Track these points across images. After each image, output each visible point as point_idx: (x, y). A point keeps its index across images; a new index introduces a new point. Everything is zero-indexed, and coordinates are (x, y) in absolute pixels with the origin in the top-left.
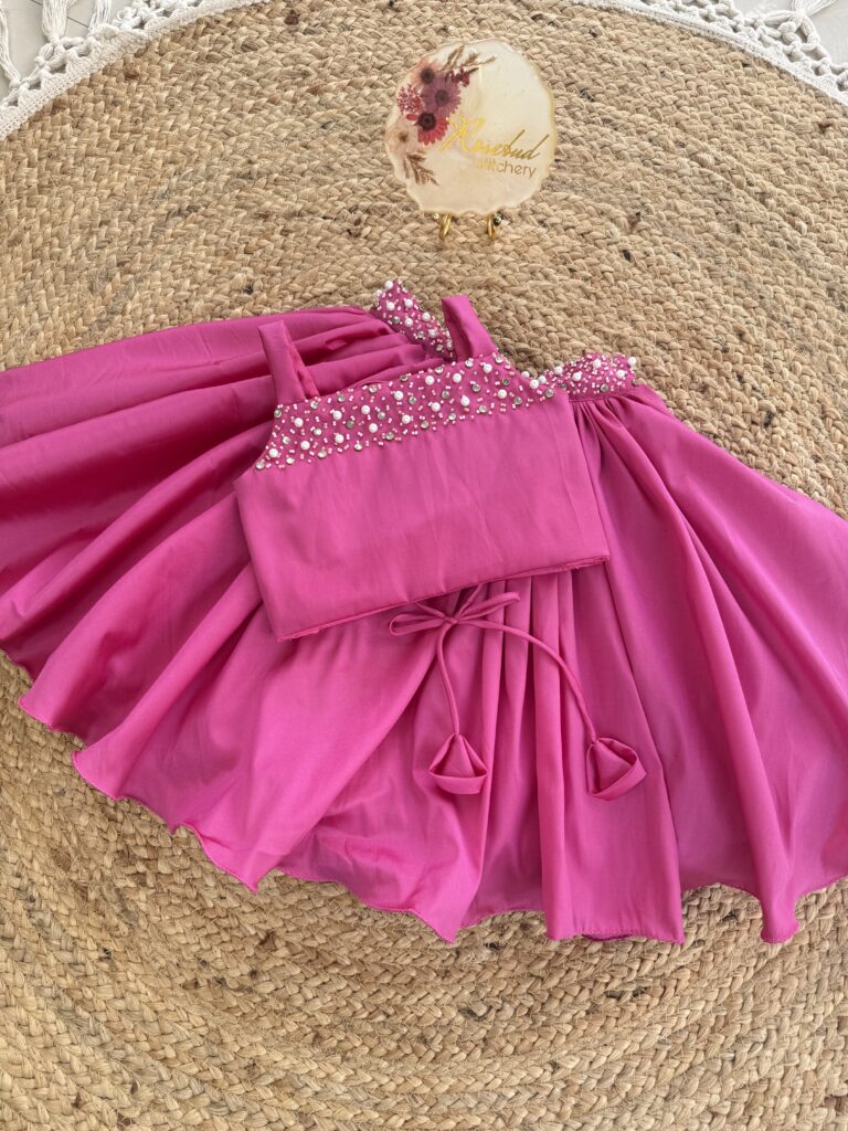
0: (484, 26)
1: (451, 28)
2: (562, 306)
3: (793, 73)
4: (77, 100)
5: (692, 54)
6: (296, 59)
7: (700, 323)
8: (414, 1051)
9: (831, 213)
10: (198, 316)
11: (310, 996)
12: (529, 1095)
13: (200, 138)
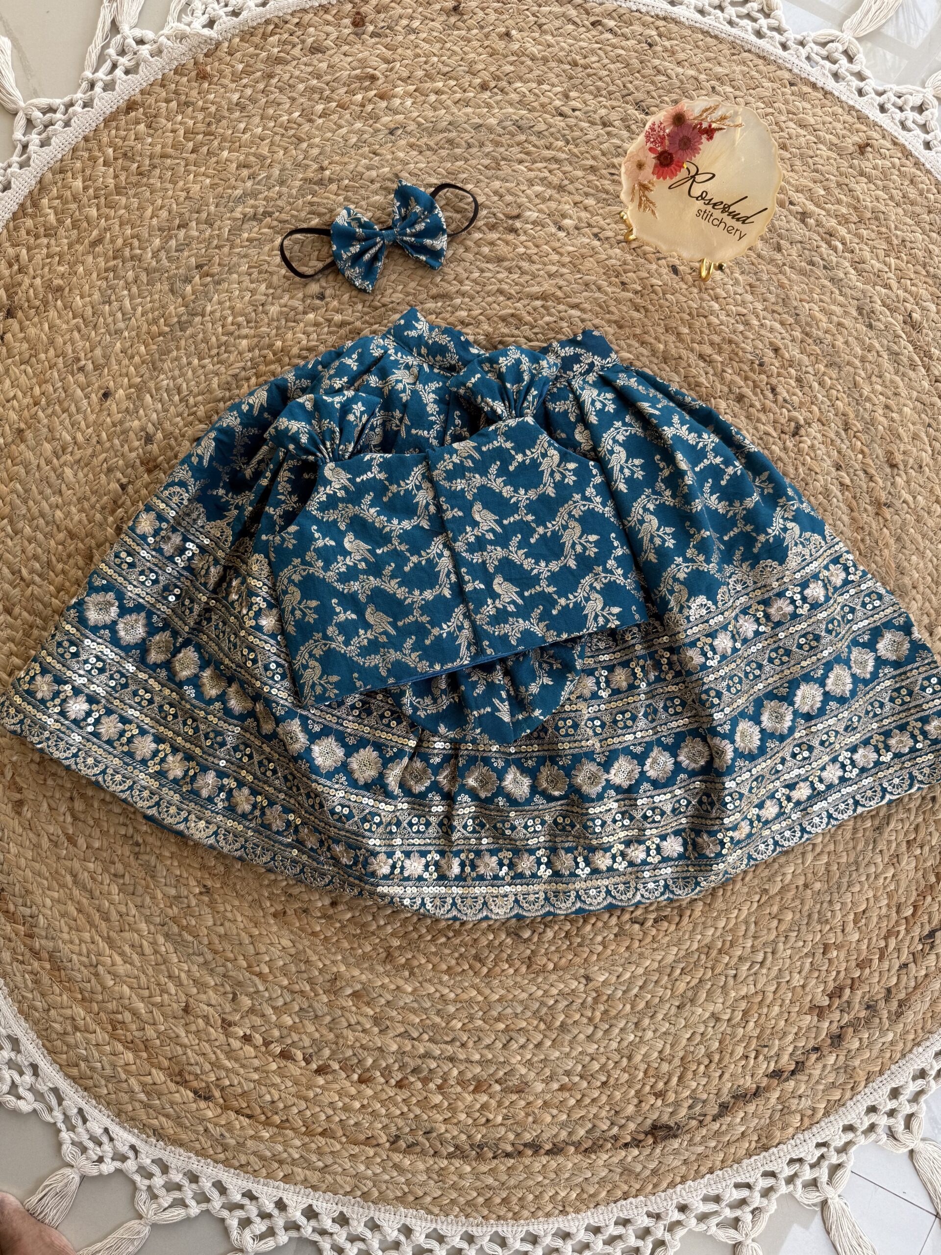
0: (545, 32)
1: (514, 32)
2: (614, 318)
3: (836, 94)
4: (151, 100)
5: (742, 72)
6: (363, 64)
7: (739, 338)
8: (471, 967)
9: (865, 233)
10: (273, 320)
13: (272, 143)
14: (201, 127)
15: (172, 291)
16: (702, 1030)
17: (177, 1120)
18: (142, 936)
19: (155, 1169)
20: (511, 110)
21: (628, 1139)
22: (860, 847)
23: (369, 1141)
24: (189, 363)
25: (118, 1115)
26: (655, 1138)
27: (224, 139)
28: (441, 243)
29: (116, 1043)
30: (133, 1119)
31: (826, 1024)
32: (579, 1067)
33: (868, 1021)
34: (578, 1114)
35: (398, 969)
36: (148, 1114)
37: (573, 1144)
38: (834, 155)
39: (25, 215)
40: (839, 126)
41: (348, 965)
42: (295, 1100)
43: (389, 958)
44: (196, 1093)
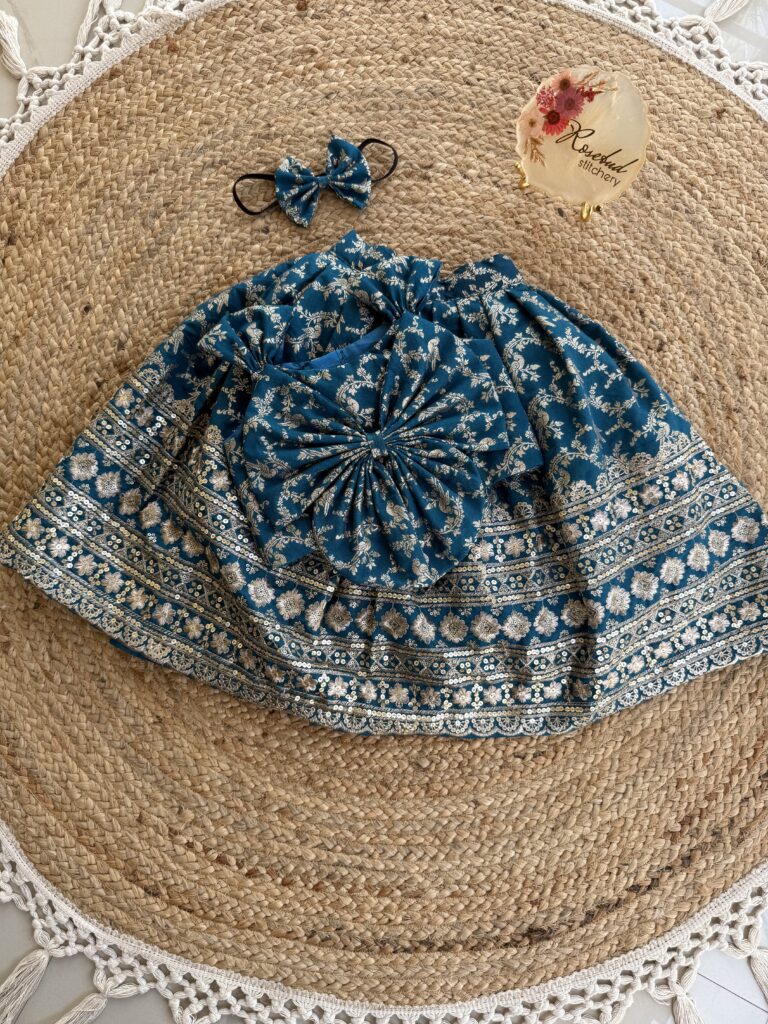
0: (456, 16)
1: (430, 16)
3: (698, 68)
4: (130, 69)
5: (620, 49)
6: (305, 40)
7: (613, 269)
8: (378, 791)
9: (721, 183)
10: (225, 249)
11: (305, 751)
12: (457, 823)
13: (229, 105)
14: (171, 91)
15: (143, 224)
16: (572, 848)
17: (130, 912)
18: (105, 758)
19: (112, 953)
20: (426, 79)
21: (508, 940)
22: (709, 698)
23: (289, 935)
24: (156, 284)
25: (81, 907)
26: (531, 939)
27: (189, 101)
28: (366, 187)
29: (81, 846)
30: (93, 911)
31: (678, 848)
32: (468, 878)
33: (714, 845)
34: (466, 917)
35: (317, 790)
36: (106, 906)
37: (461, 942)
38: (696, 119)
39: (25, 161)
40: (701, 95)
41: (275, 786)
42: (228, 898)
43: (310, 781)
44: (146, 890)
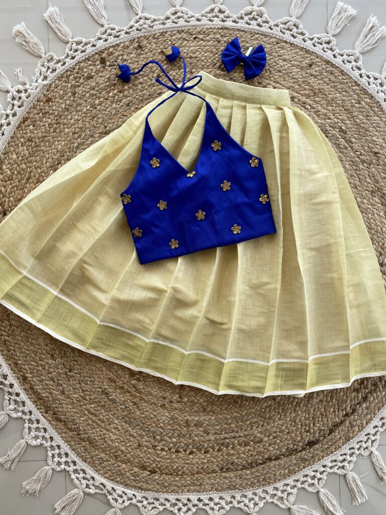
16: (317, 406)
17: (146, 482)
18: (117, 425)
19: (143, 500)
21: (301, 449)
23: (214, 471)
25: (126, 486)
26: (309, 446)
27: (64, 124)
29: (118, 463)
30: (131, 486)
32: (278, 430)
33: (375, 390)
34: (282, 444)
36: (136, 483)
37: (282, 455)
38: (299, 70)
40: (299, 57)
41: (190, 416)
42: (184, 465)
43: (205, 410)
44: (150, 471)
